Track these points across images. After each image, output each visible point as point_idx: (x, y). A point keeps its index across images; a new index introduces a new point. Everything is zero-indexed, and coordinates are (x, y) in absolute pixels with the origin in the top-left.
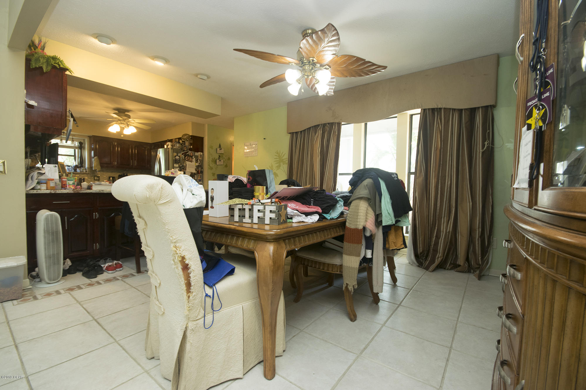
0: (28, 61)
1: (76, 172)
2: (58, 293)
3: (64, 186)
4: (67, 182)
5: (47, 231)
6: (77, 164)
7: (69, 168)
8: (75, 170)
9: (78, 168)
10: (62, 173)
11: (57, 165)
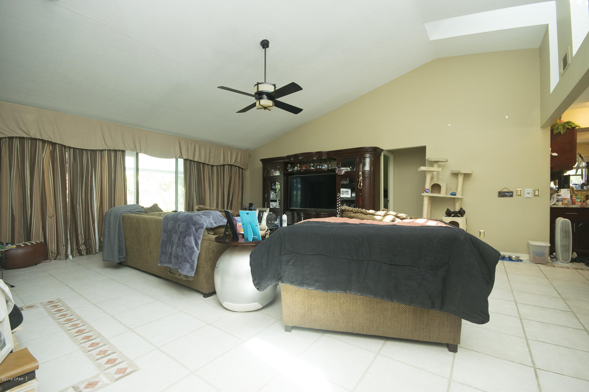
0: (552, 131)
1: (582, 189)
2: (568, 268)
3: (573, 203)
4: (576, 200)
5: (562, 230)
6: (584, 182)
7: (576, 186)
8: (582, 188)
9: (585, 185)
10: (572, 194)
11: (569, 189)
